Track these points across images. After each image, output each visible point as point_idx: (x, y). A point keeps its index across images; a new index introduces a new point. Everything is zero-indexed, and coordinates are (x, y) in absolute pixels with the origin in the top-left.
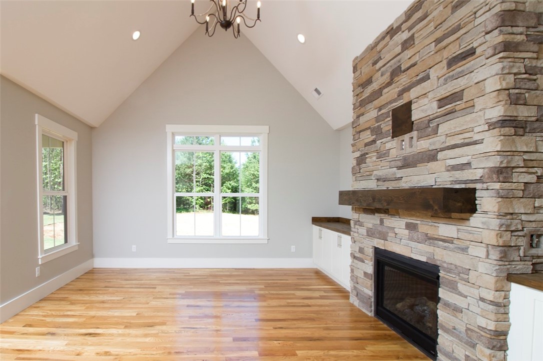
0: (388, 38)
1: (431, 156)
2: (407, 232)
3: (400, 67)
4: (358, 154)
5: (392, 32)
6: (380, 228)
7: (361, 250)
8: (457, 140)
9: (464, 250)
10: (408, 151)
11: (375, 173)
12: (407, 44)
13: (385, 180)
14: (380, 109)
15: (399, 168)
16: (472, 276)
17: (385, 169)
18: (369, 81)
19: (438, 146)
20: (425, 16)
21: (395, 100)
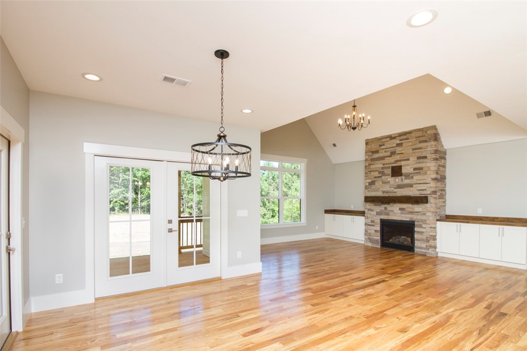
0: (389, 139)
1: (411, 186)
2: (400, 211)
3: (395, 152)
4: (370, 181)
5: (391, 137)
6: (385, 211)
7: (372, 221)
8: (422, 182)
9: (424, 214)
10: (400, 183)
11: (381, 189)
12: (398, 145)
13: (387, 192)
14: (384, 165)
15: (395, 188)
16: (428, 222)
17: (387, 188)
18: (377, 152)
19: (413, 183)
20: (408, 139)
21: (393, 163)
